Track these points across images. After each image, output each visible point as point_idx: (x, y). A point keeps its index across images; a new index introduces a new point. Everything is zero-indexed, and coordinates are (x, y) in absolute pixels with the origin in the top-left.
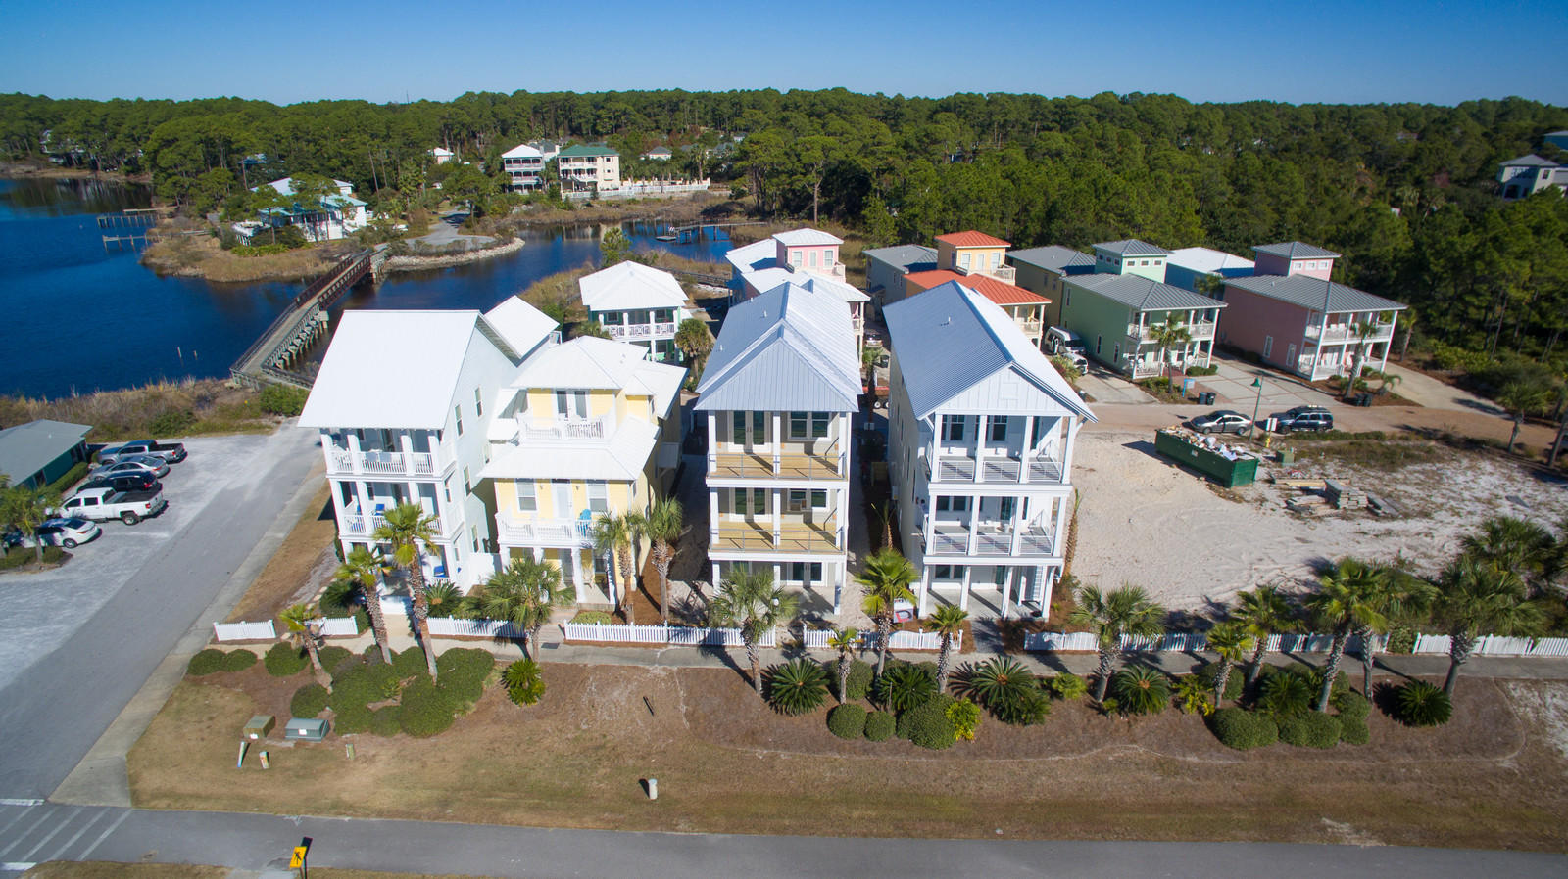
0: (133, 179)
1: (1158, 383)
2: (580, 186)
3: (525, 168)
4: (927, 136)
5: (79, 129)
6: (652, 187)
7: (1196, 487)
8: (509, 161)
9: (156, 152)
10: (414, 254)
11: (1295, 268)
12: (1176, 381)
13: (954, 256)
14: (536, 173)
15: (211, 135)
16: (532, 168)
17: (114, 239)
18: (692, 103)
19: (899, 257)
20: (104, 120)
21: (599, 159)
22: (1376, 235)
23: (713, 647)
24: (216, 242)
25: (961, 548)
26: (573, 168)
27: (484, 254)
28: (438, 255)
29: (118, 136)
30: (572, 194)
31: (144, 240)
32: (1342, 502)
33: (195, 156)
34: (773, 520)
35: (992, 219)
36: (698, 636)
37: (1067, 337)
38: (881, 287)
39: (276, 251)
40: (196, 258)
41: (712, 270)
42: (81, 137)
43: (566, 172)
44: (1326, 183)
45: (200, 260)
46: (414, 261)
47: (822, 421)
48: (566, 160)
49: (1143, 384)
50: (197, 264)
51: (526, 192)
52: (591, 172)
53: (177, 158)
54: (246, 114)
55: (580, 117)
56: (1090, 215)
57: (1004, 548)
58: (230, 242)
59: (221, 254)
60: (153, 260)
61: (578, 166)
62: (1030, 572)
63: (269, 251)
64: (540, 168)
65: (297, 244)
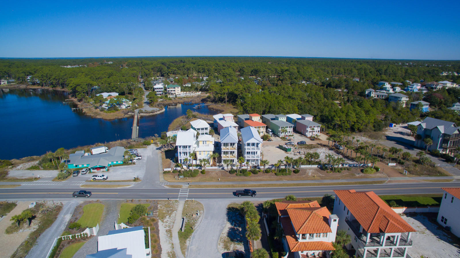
0: (54, 89)
1: (283, 138)
2: (172, 94)
3: (159, 90)
4: (249, 87)
6: (188, 94)
7: (283, 152)
8: (155, 89)
10: (144, 113)
11: (306, 119)
12: (286, 137)
13: (252, 118)
14: (162, 91)
16: (161, 90)
17: (74, 109)
18: (193, 68)
19: (243, 117)
21: (176, 88)
22: (324, 111)
23: (223, 169)
24: (99, 110)
25: (249, 157)
27: (158, 112)
28: (150, 113)
30: (171, 96)
32: (301, 153)
34: (229, 155)
35: (261, 107)
36: (221, 168)
37: (270, 131)
38: (240, 122)
39: (114, 112)
41: (207, 117)
43: (169, 91)
44: (332, 94)
46: (145, 114)
47: (234, 144)
48: (169, 88)
49: (281, 138)
51: (159, 96)
52: (174, 91)
54: (85, 74)
55: (164, 71)
56: (277, 108)
57: (254, 157)
58: (103, 110)
59: (101, 113)
61: (171, 89)
62: (258, 160)
63: (112, 112)
64: (163, 90)
65: (117, 110)
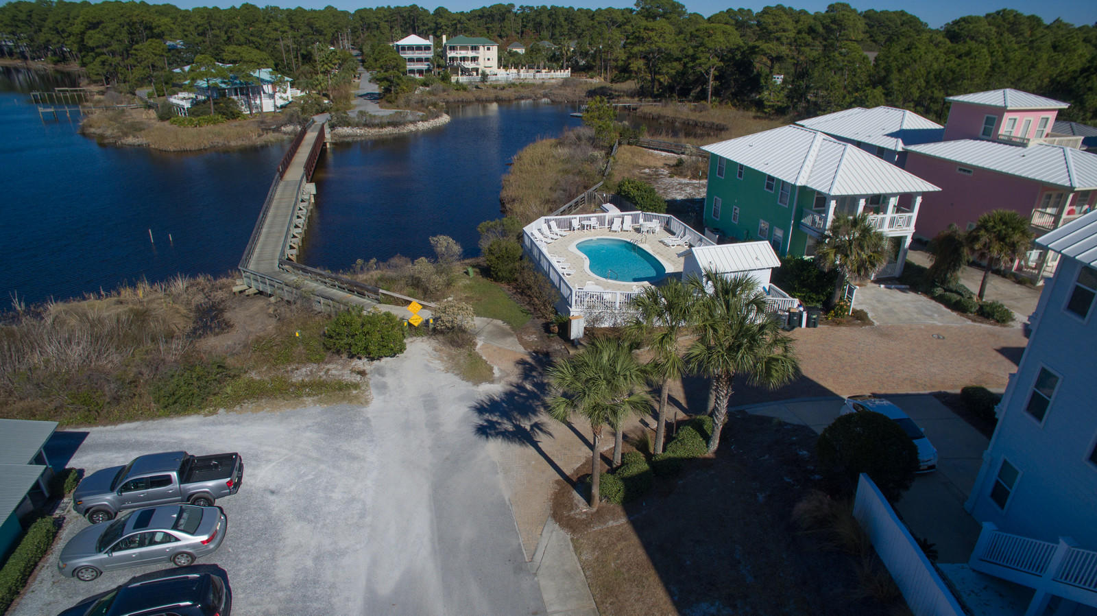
0: (60, 67)
2: (465, 71)
3: (417, 55)
5: (7, 22)
6: (526, 75)
8: (403, 48)
9: (83, 33)
14: (427, 60)
15: (135, 19)
16: (423, 55)
17: (49, 110)
20: (30, 16)
21: (481, 48)
24: (153, 114)
26: (459, 56)
29: (43, 30)
30: (463, 79)
31: (79, 112)
33: (121, 37)
39: (215, 122)
40: (136, 128)
42: (10, 29)
43: (453, 59)
45: (141, 130)
48: (453, 48)
50: (137, 134)
51: (417, 76)
52: (474, 59)
53: (105, 40)
58: (167, 114)
59: (159, 124)
60: (92, 130)
61: (463, 53)
63: (208, 122)
64: (430, 54)
65: (234, 115)
